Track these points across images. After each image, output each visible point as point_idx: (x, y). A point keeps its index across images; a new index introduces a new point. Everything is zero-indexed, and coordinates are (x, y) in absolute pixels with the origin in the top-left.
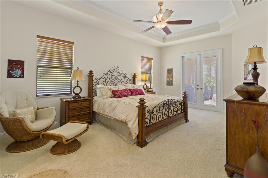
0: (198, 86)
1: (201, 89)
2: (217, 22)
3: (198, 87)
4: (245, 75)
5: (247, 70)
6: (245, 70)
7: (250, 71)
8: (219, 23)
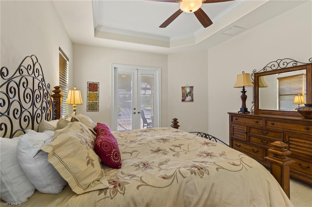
0: (135, 109)
1: (139, 113)
2: (169, 38)
3: (135, 111)
4: (183, 97)
5: (185, 93)
6: (183, 93)
7: (188, 93)
8: (170, 39)
